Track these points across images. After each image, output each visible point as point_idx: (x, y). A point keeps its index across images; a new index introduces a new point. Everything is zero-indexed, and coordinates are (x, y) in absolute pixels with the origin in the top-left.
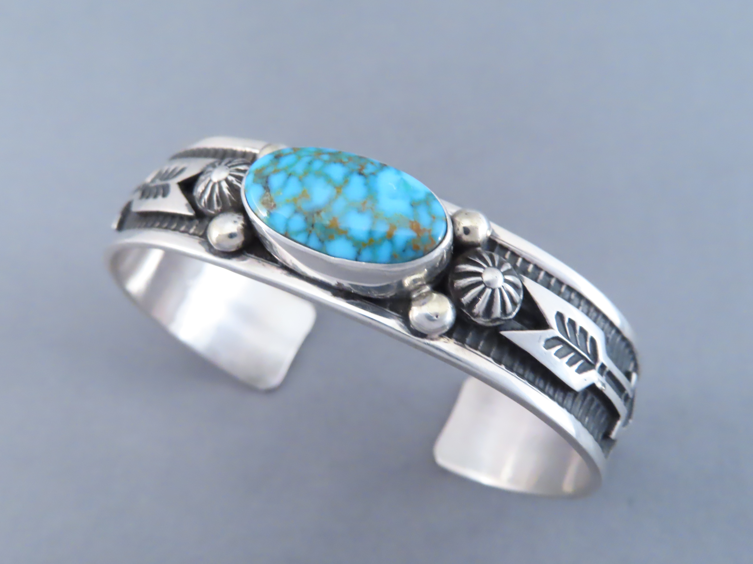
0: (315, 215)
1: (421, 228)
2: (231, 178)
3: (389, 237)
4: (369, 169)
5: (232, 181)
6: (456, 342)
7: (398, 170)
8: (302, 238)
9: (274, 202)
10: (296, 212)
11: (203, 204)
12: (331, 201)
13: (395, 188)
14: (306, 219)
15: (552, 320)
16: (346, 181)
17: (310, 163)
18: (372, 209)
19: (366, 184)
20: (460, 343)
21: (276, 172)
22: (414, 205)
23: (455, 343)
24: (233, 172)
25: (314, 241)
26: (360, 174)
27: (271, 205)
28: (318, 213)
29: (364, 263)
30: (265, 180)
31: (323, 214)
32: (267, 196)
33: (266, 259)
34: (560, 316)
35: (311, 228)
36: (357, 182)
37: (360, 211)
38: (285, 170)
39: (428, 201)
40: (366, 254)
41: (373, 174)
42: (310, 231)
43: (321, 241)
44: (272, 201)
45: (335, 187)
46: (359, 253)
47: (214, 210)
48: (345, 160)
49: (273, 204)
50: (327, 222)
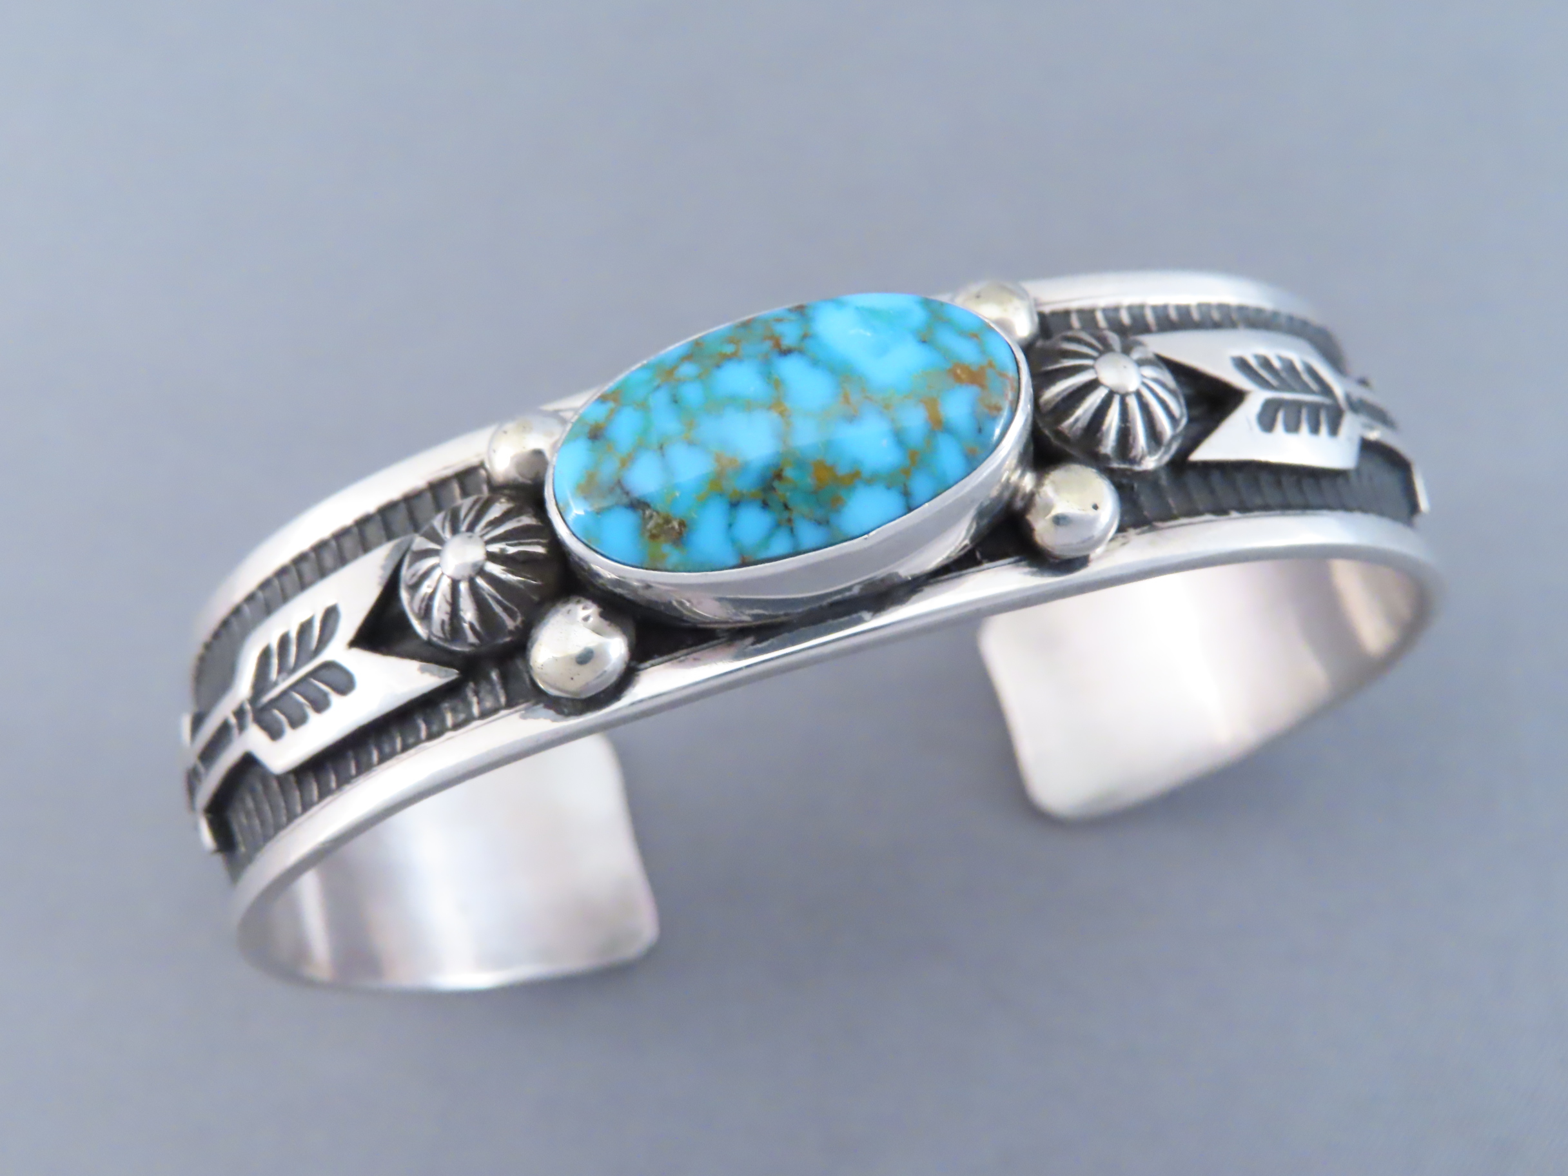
0: (776, 484)
1: (974, 368)
2: (495, 548)
3: (938, 425)
4: (790, 333)
5: (502, 550)
6: (1138, 530)
7: (835, 300)
8: (781, 544)
9: (675, 519)
10: (735, 504)
11: (472, 638)
12: (783, 436)
13: (869, 334)
14: (765, 505)
15: (1237, 380)
16: (776, 383)
17: (675, 400)
18: (867, 398)
19: (815, 363)
20: (1145, 528)
21: (627, 461)
22: (925, 339)
23: (1139, 534)
24: (487, 533)
25: (808, 533)
26: (786, 352)
27: (673, 528)
28: (778, 475)
29: (927, 504)
30: (618, 491)
31: (789, 473)
32: (651, 517)
33: (689, 646)
34: (1242, 364)
35: (786, 514)
36: (792, 369)
37: (852, 418)
38: (641, 446)
39: (937, 315)
40: (920, 485)
41: (805, 336)
42: (790, 520)
43: (823, 523)
44: (667, 521)
45: (770, 408)
46: (906, 494)
47: (511, 633)
48: (729, 349)
49: (676, 524)
50: (809, 481)
